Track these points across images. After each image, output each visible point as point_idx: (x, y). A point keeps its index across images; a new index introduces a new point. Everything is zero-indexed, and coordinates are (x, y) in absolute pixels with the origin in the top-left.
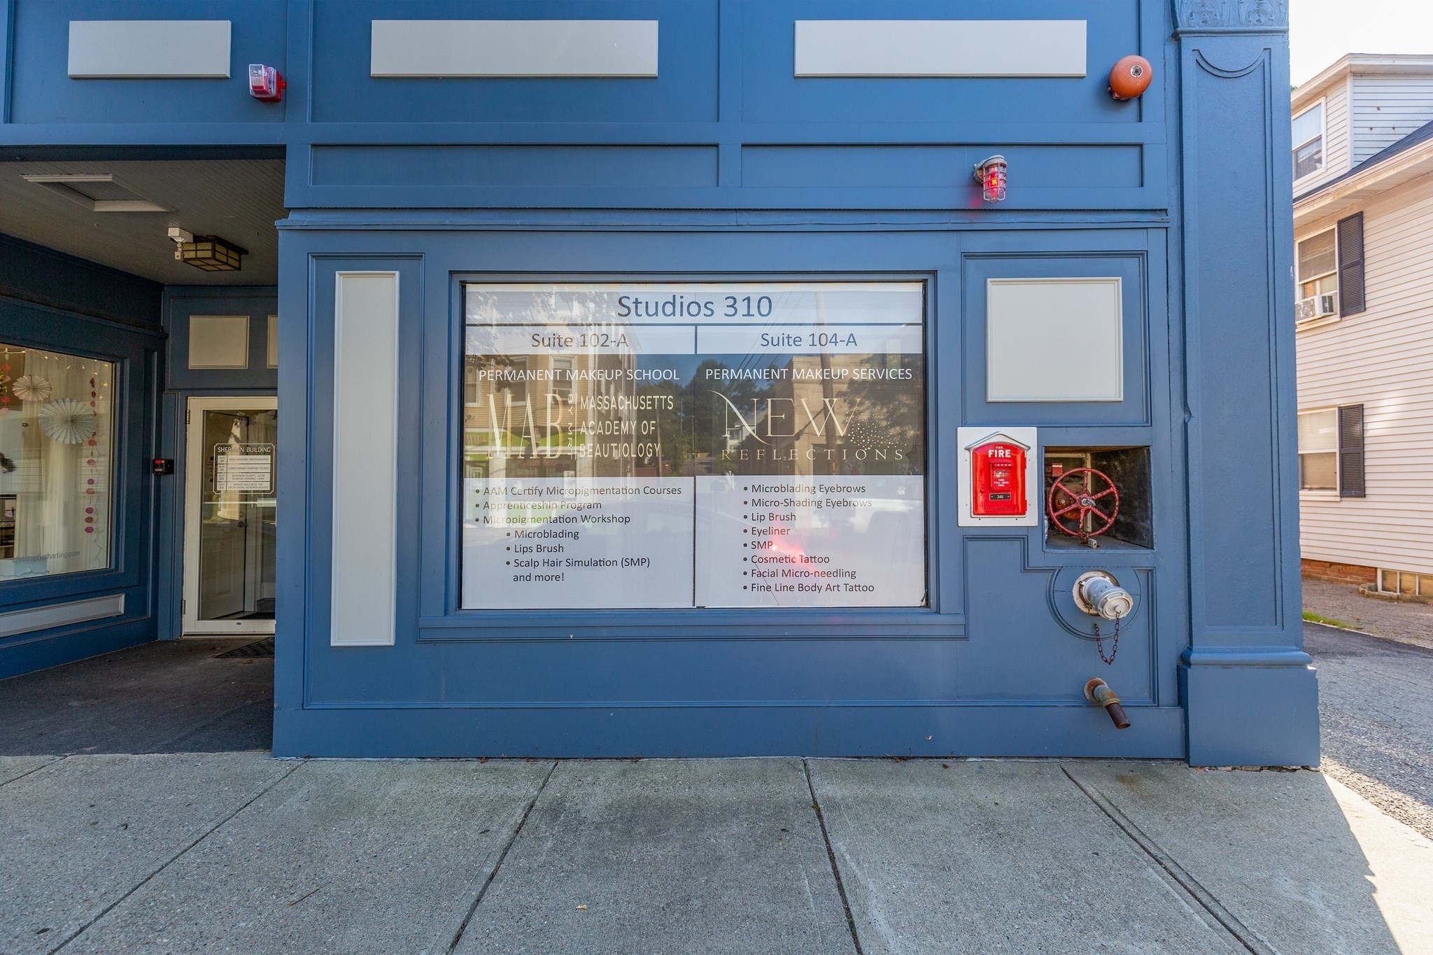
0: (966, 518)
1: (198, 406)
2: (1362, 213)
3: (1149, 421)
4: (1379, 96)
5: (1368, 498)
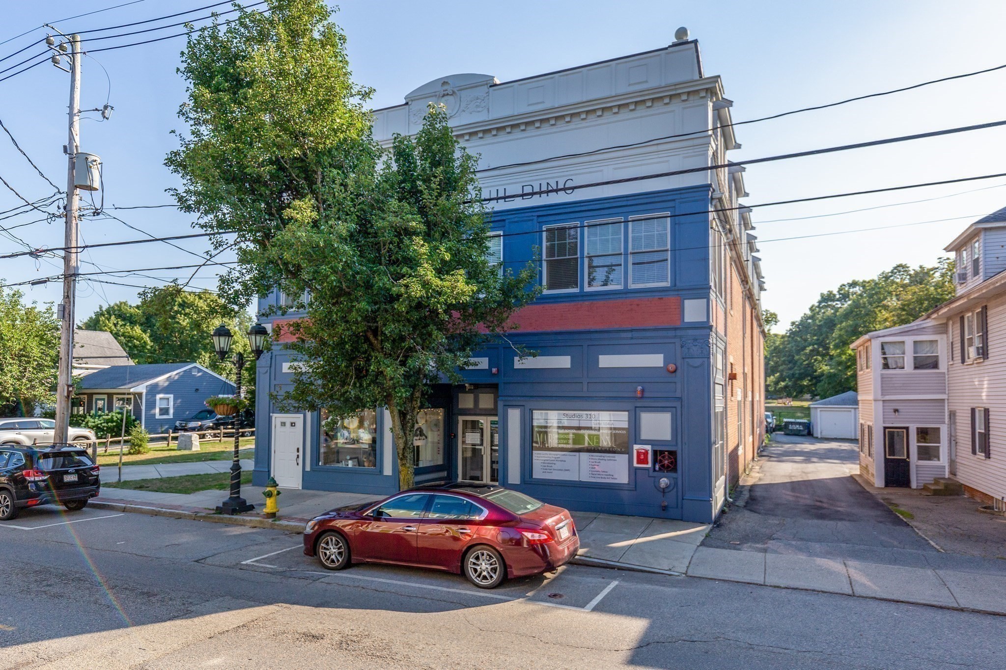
0: (635, 465)
1: (461, 419)
2: (986, 306)
3: (677, 444)
4: (1002, 240)
5: (991, 459)
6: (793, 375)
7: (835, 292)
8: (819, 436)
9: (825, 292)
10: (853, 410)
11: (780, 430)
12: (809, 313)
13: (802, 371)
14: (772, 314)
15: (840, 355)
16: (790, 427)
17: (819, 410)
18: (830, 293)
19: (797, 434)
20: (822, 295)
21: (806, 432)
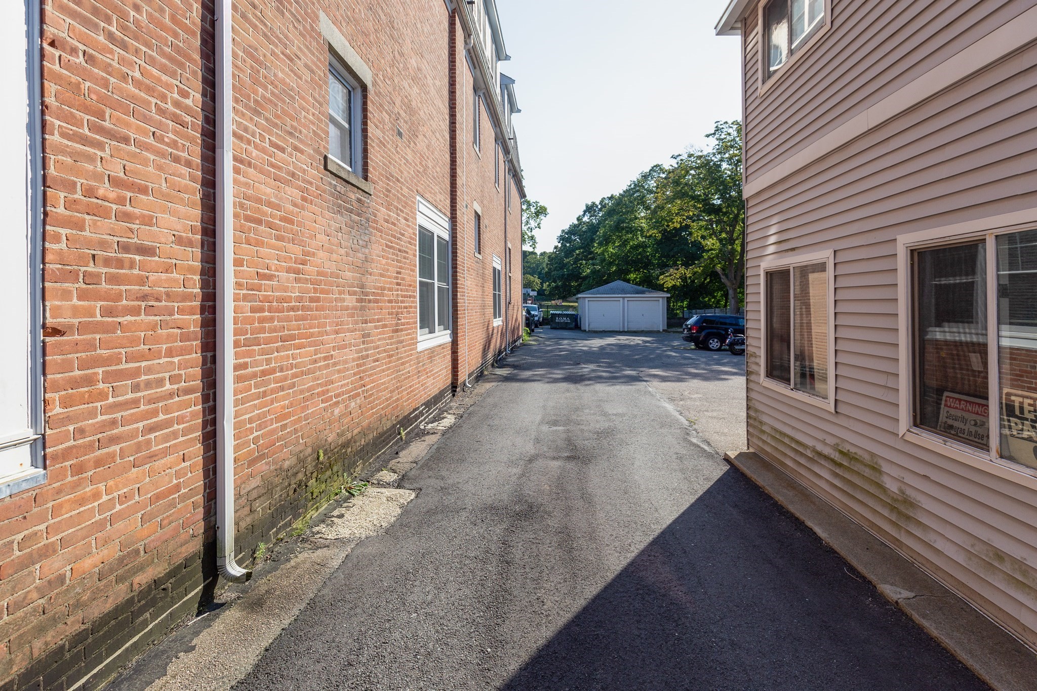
6: (563, 275)
7: (598, 203)
8: (587, 330)
9: (590, 204)
10: (621, 299)
11: (547, 324)
12: (576, 222)
13: (570, 272)
14: (541, 207)
15: (603, 253)
16: (557, 320)
17: (587, 300)
18: (594, 203)
19: (564, 327)
20: (587, 206)
21: (573, 325)
